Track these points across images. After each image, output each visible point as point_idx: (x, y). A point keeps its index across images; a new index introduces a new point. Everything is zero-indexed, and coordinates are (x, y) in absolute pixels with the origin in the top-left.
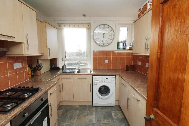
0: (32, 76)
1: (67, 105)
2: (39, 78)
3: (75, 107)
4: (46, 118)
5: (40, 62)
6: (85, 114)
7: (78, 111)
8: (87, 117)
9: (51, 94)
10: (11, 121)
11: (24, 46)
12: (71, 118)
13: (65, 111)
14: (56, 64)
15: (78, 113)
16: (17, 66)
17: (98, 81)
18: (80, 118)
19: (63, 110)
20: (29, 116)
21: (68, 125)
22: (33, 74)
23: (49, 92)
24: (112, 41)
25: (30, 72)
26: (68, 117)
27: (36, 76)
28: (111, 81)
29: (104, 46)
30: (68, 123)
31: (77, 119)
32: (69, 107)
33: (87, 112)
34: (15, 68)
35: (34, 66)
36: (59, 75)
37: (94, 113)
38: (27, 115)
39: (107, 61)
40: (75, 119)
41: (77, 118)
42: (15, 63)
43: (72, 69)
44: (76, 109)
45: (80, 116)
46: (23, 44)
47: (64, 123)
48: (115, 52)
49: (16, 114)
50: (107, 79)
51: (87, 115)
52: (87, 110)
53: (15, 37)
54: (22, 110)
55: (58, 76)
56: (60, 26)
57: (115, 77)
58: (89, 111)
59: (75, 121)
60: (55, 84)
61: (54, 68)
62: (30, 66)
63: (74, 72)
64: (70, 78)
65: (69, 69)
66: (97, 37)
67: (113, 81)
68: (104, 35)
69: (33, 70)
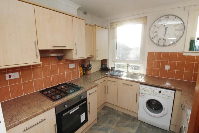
0: (84, 74)
1: (111, 108)
2: (89, 76)
3: (119, 113)
4: (84, 113)
5: (91, 62)
6: (126, 124)
7: (119, 118)
8: (126, 128)
9: (90, 94)
10: (55, 107)
11: (74, 52)
12: (110, 122)
13: (107, 113)
14: (106, 65)
15: (118, 120)
16: (72, 66)
17: (147, 92)
18: (119, 126)
19: (106, 112)
20: (68, 108)
21: (106, 127)
22: (84, 72)
23: (88, 92)
24: (180, 38)
25: (82, 71)
26: (108, 120)
27: (86, 75)
28: (167, 97)
29: (164, 46)
30: (106, 125)
31: (116, 126)
32: (112, 111)
33: (129, 122)
34: (70, 68)
35: (86, 66)
36: (106, 76)
37: (136, 128)
38: (67, 107)
39: (167, 67)
40: (113, 124)
41: (116, 124)
42: (70, 64)
43: (120, 72)
44: (118, 115)
45: (120, 124)
46: (73, 50)
47: (102, 124)
48: (184, 54)
49: (59, 104)
50: (160, 92)
51: (128, 126)
52: (130, 121)
53: (66, 46)
54: (63, 102)
55: (103, 77)
56: (112, 25)
57: (174, 92)
58: (131, 123)
59: (113, 127)
60: (95, 86)
61: (104, 68)
62: (83, 66)
63: (120, 76)
64: (115, 82)
65: (117, 71)
66: (155, 34)
67: (170, 98)
68: (166, 31)
69: (85, 69)
